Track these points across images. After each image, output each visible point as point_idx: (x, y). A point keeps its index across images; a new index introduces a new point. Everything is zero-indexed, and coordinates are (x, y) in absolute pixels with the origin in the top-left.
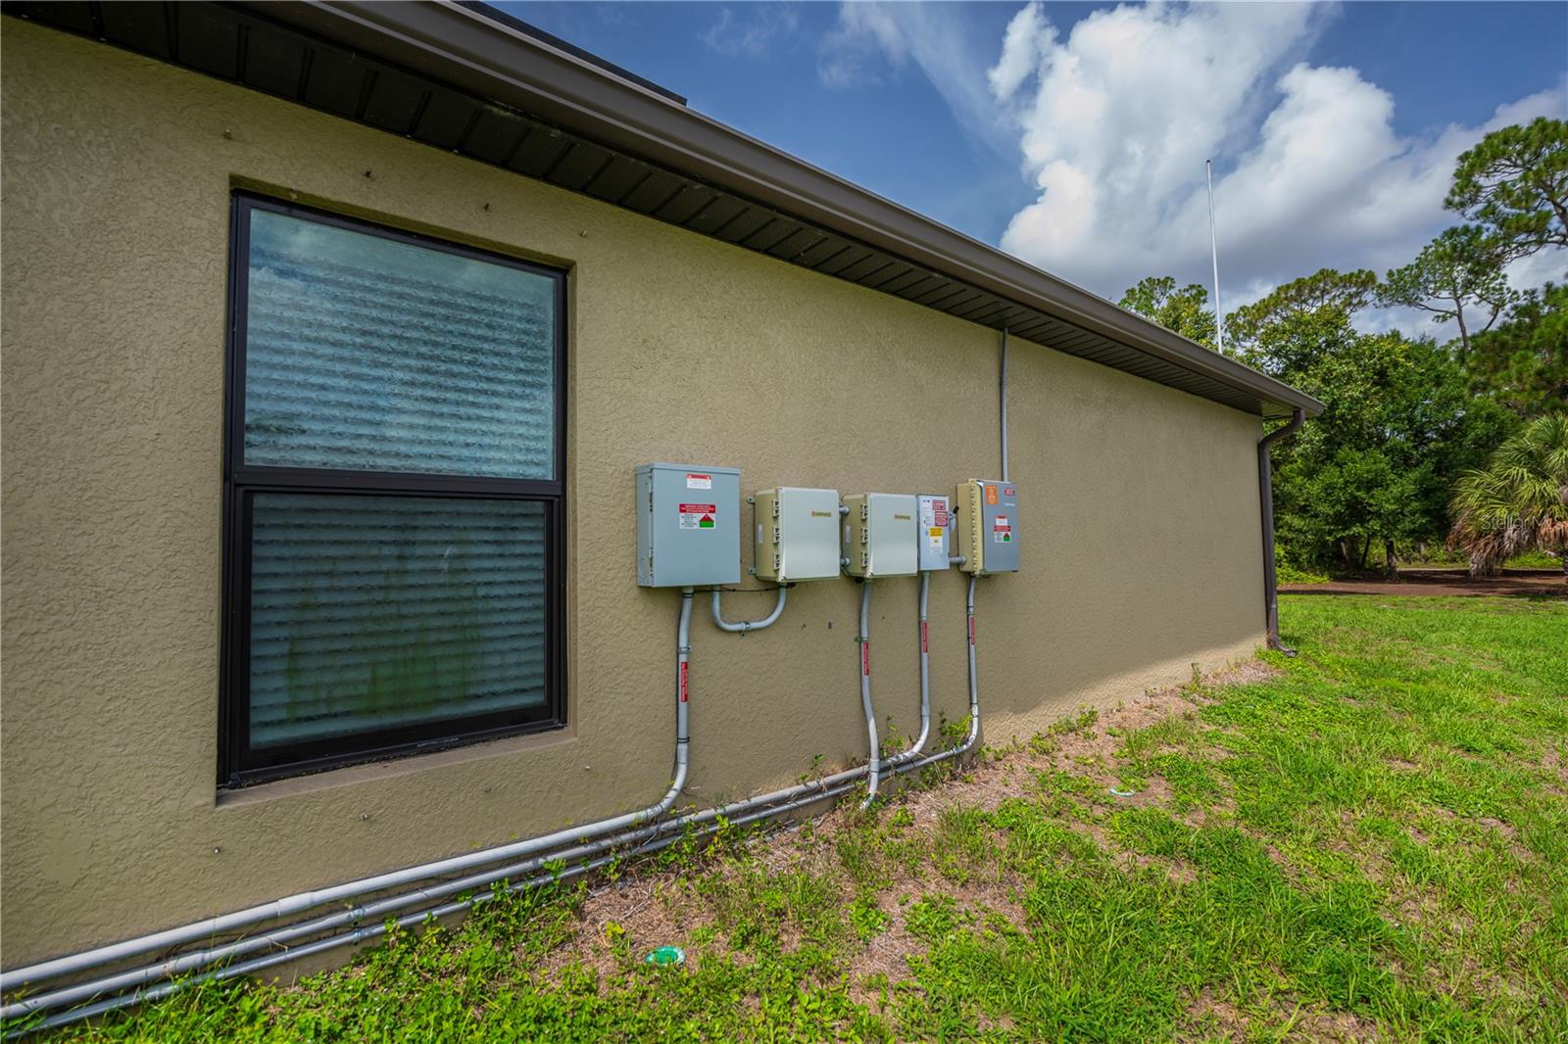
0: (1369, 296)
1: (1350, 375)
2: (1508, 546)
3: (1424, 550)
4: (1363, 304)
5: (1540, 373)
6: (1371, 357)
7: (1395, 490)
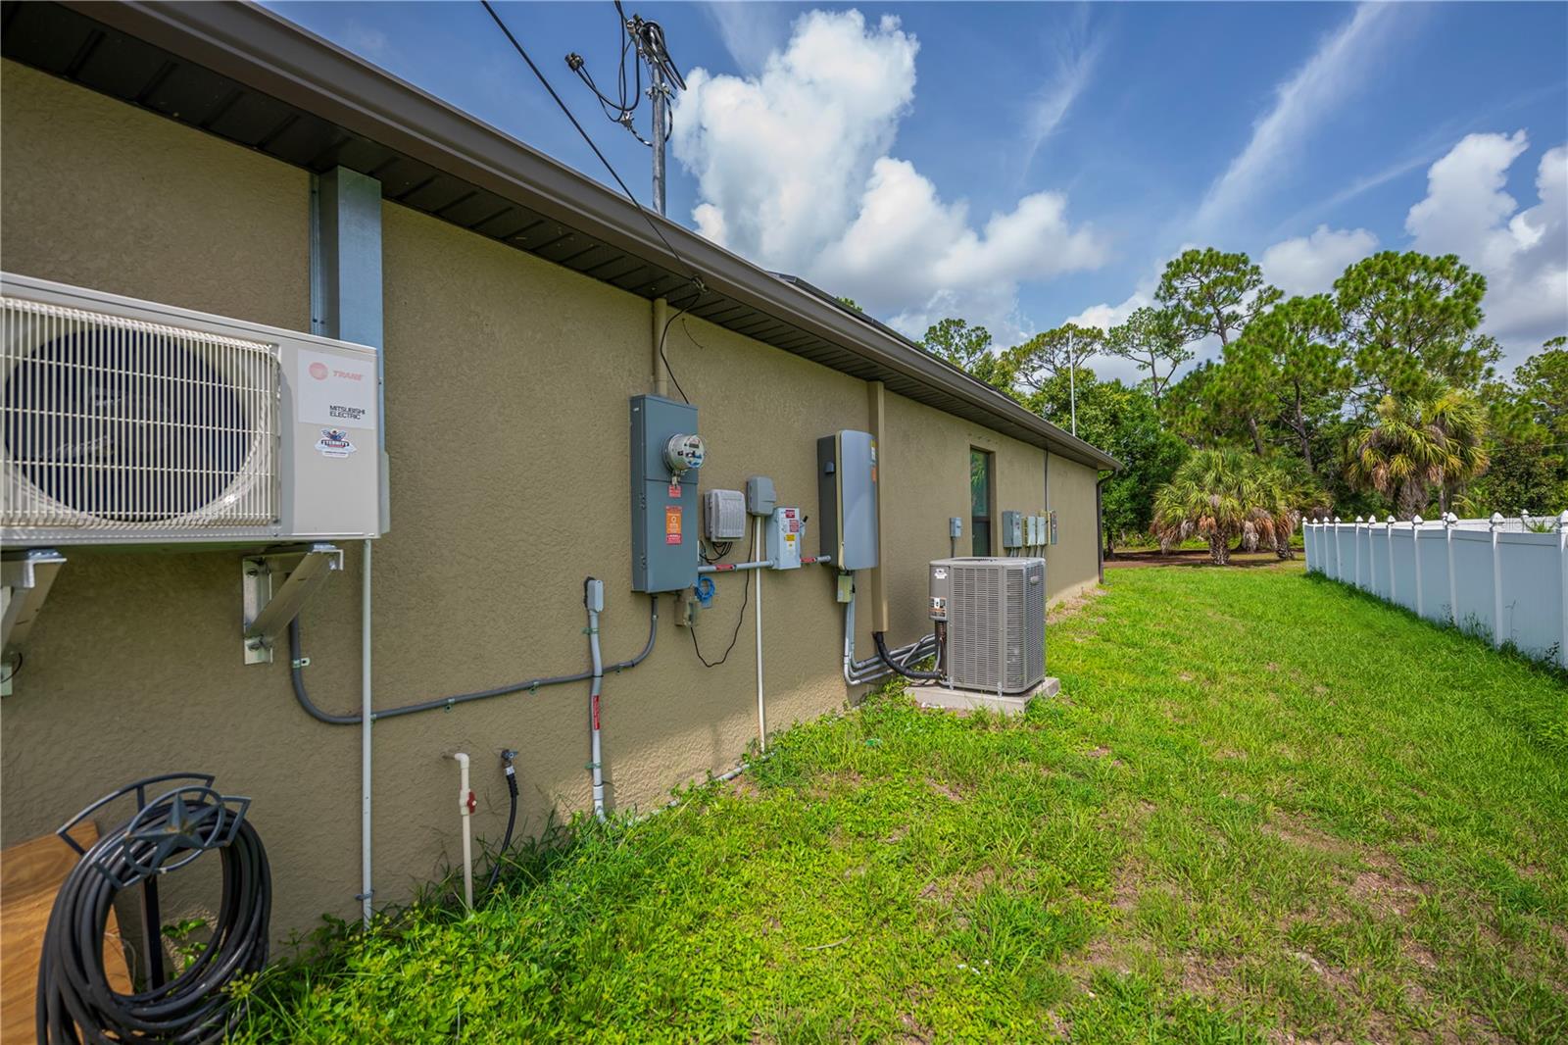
0: (1097, 346)
1: (1096, 417)
2: (1183, 534)
3: (1124, 538)
4: (1093, 351)
5: (1204, 420)
6: (1108, 405)
7: (1116, 495)
